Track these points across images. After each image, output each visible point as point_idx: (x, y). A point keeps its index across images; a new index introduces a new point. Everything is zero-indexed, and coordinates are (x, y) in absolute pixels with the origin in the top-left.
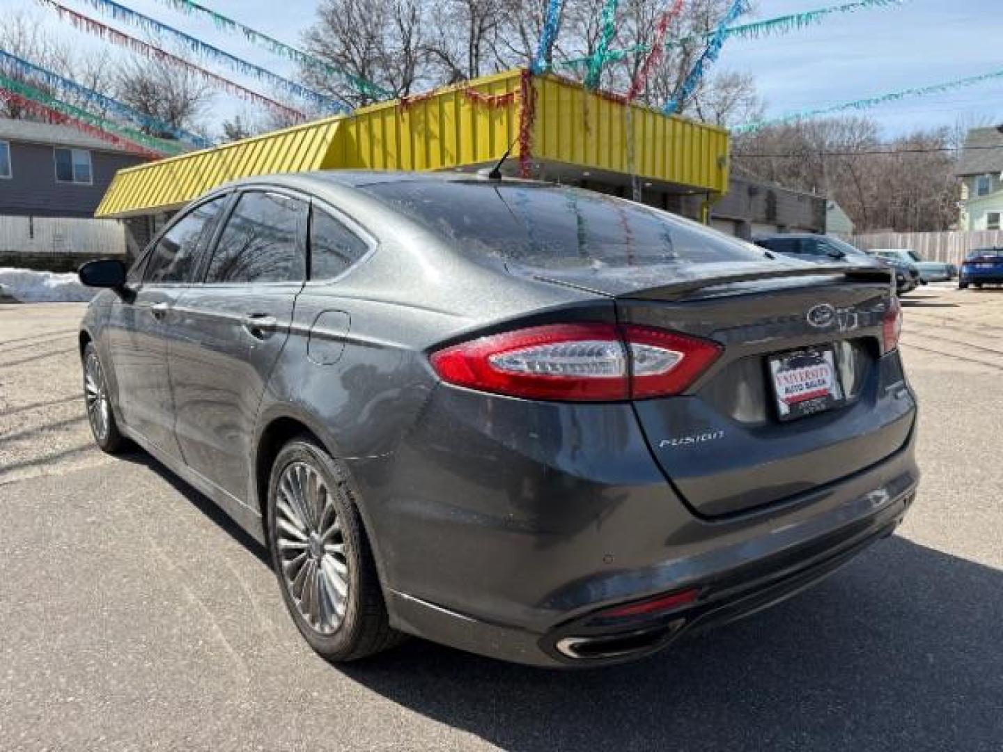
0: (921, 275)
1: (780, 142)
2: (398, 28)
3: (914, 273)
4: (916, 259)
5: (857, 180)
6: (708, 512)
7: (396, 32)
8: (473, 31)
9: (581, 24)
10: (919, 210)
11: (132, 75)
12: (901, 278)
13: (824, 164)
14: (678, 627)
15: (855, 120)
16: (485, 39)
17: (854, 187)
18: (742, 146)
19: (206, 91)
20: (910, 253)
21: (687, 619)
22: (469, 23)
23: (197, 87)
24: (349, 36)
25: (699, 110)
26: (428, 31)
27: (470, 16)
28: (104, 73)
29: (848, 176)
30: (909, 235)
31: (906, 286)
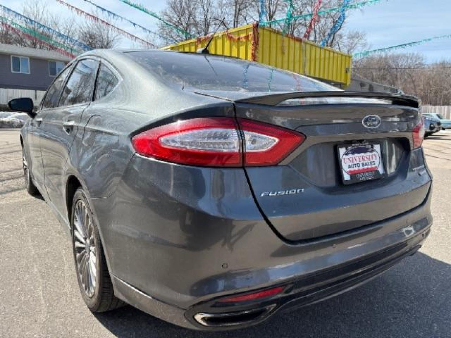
0: (442, 125)
1: (378, 63)
2: (202, 9)
3: (439, 124)
4: (440, 118)
5: (413, 82)
6: (292, 239)
7: (201, 12)
8: (236, 11)
9: (286, 9)
10: (442, 96)
11: (85, 30)
12: (432, 126)
13: (398, 74)
14: (272, 309)
15: (413, 54)
16: (241, 15)
17: (412, 85)
18: (360, 65)
19: (118, 37)
20: (438, 115)
21: (278, 304)
22: (234, 8)
23: (113, 36)
24: (181, 14)
25: (340, 49)
26: (216, 11)
27: (235, 4)
28: (73, 29)
29: (409, 80)
30: (437, 107)
31: (435, 130)
